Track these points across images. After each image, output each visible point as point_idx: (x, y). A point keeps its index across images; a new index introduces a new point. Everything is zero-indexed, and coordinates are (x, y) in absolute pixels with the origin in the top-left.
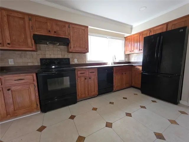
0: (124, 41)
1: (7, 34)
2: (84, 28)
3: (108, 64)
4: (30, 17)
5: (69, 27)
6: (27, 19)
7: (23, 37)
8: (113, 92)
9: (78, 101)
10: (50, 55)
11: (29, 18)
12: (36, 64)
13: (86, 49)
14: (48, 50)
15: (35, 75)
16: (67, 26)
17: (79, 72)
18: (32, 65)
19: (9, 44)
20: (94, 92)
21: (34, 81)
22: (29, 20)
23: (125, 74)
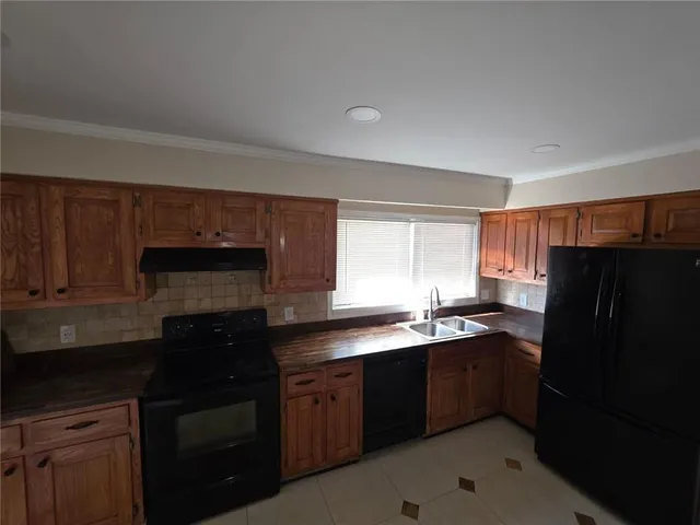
0: (476, 229)
1: (60, 260)
2: (321, 208)
3: (412, 316)
4: (137, 194)
5: (268, 210)
6: (125, 201)
7: (111, 261)
8: (425, 438)
9: (285, 483)
10: (200, 300)
11: (134, 197)
12: (150, 335)
13: (328, 280)
14: (194, 282)
15: (134, 403)
16: (261, 206)
17: (293, 380)
18: (137, 339)
19: (61, 291)
20: (349, 446)
21: (130, 423)
22: (134, 206)
23: (475, 368)
